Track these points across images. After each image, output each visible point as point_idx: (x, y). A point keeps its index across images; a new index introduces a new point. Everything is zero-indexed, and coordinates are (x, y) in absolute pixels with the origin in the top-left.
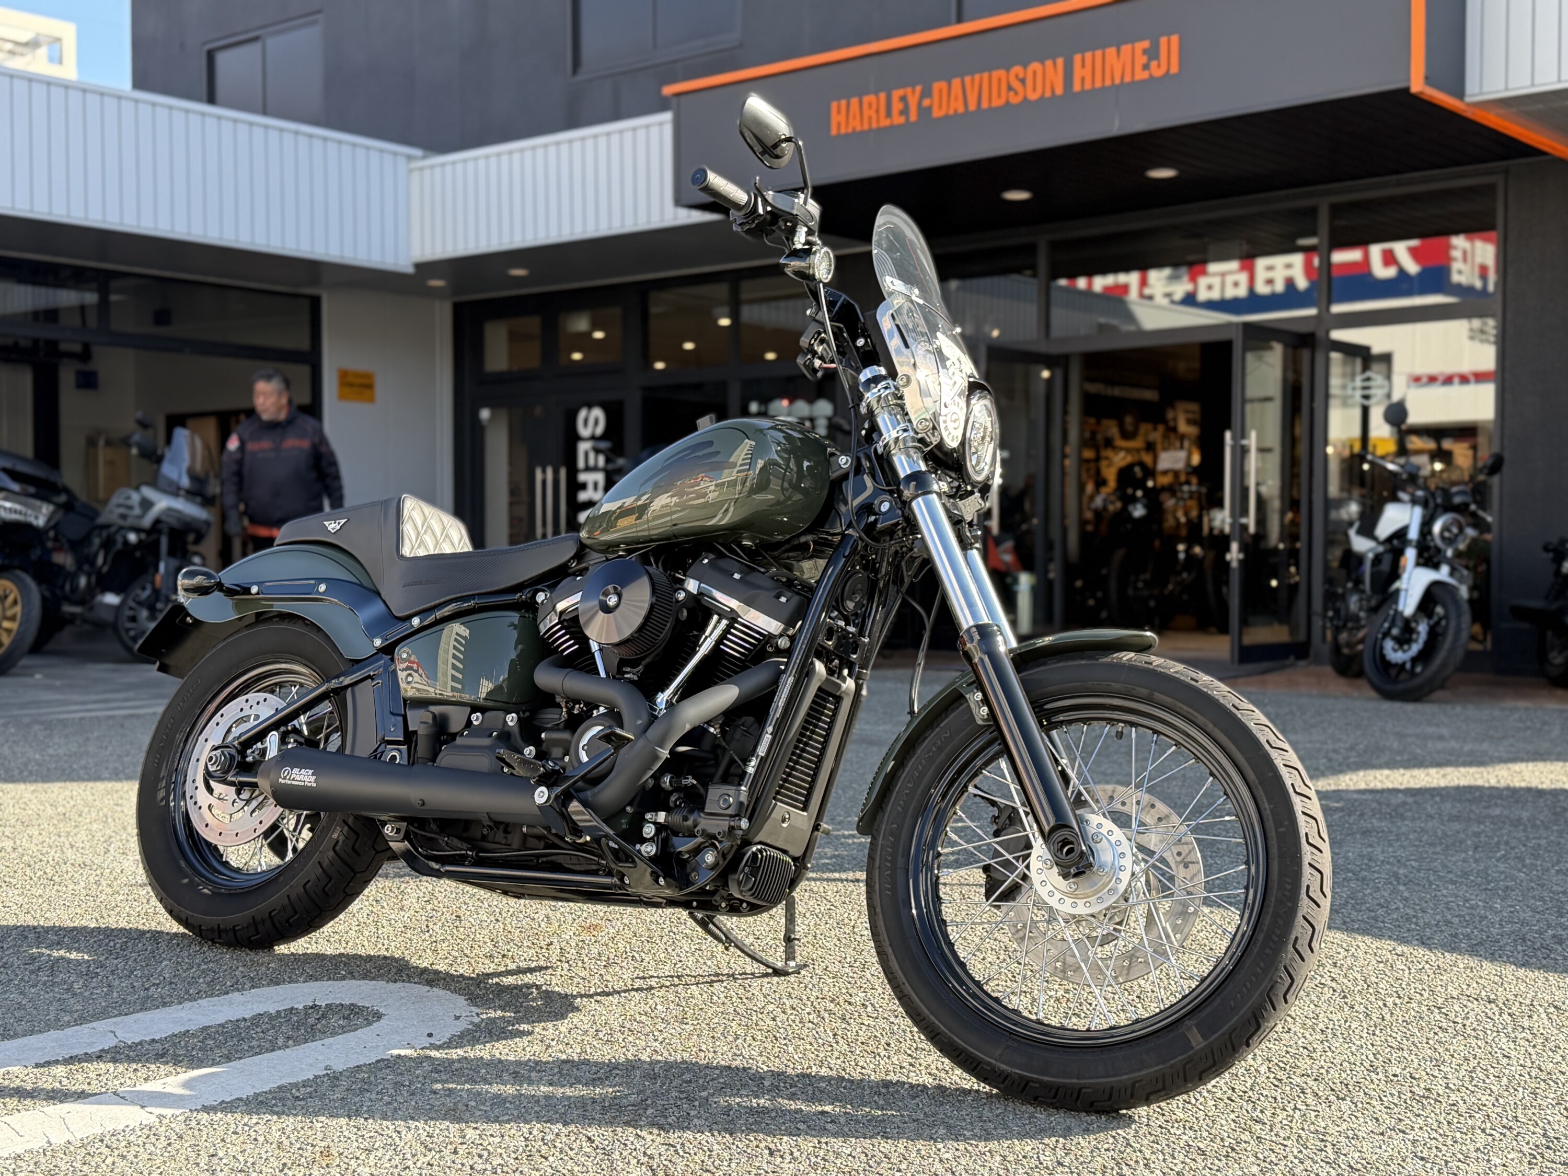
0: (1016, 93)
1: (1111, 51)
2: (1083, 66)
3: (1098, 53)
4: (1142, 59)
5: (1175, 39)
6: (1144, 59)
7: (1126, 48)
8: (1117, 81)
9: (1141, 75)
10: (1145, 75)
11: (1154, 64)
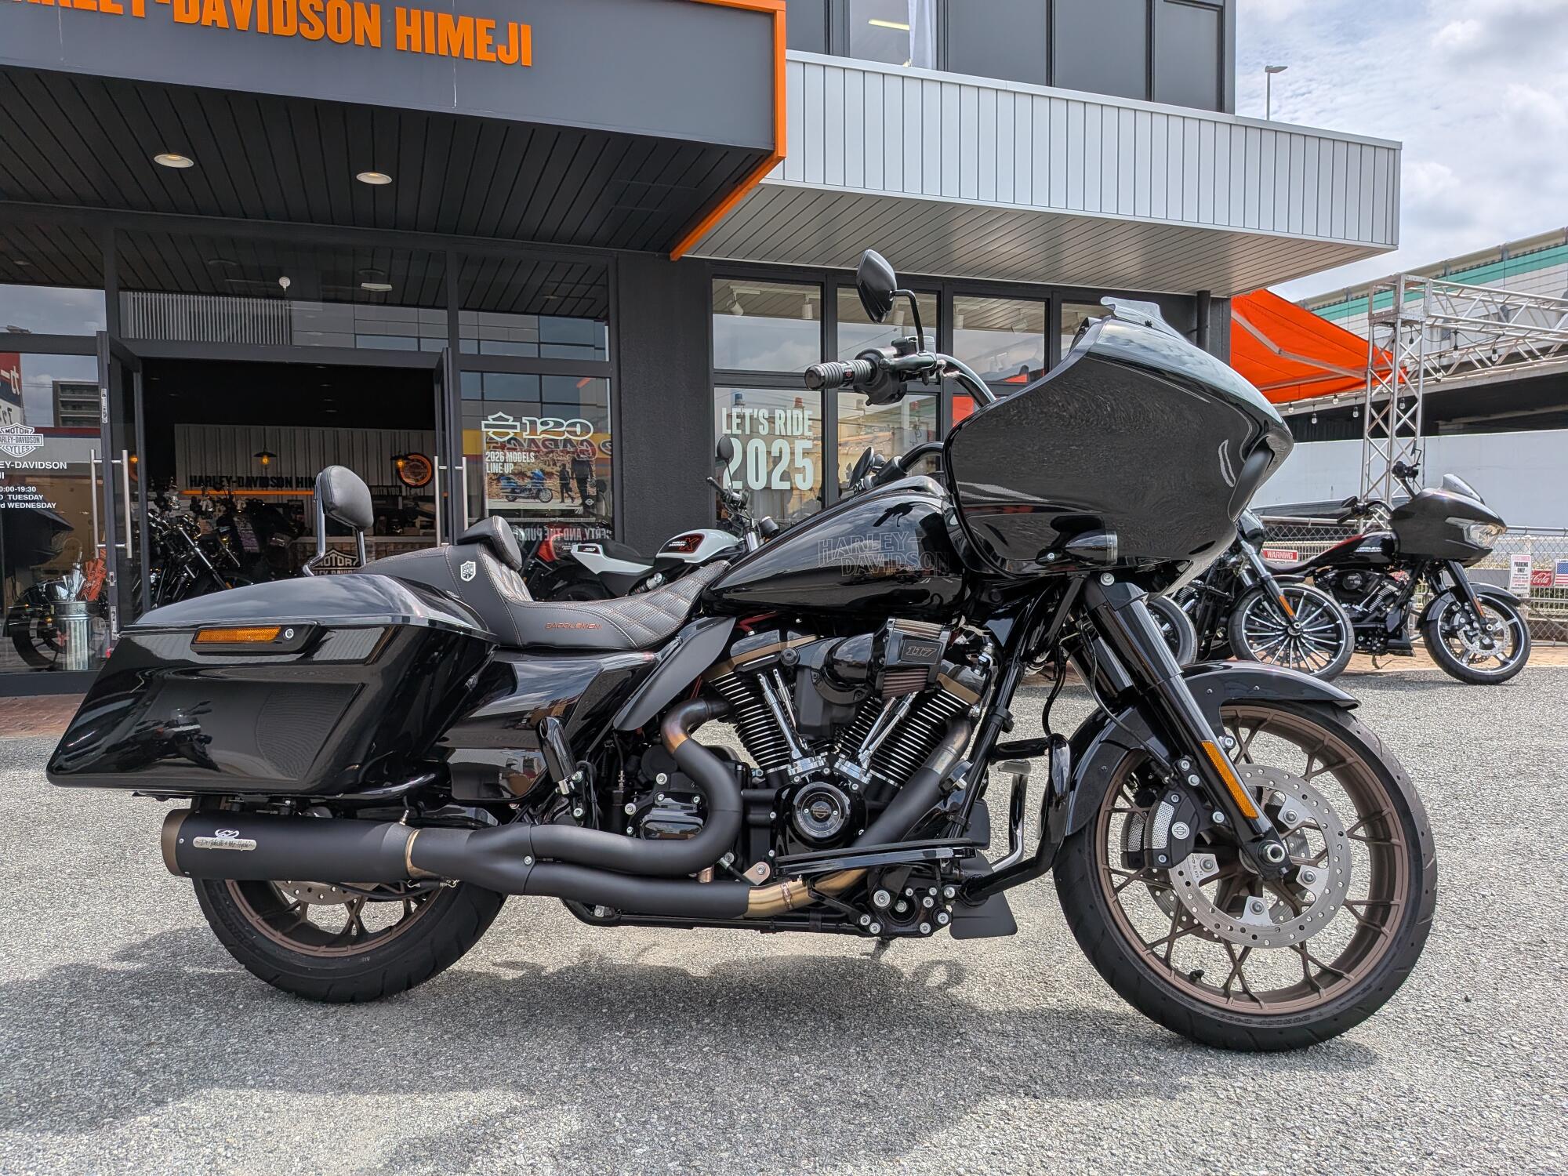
0: (312, 27)
1: (445, 20)
2: (409, 24)
3: (429, 16)
4: (484, 39)
5: (526, 31)
6: (489, 40)
7: (466, 22)
8: (456, 53)
9: (484, 55)
10: (492, 57)
11: (502, 49)
